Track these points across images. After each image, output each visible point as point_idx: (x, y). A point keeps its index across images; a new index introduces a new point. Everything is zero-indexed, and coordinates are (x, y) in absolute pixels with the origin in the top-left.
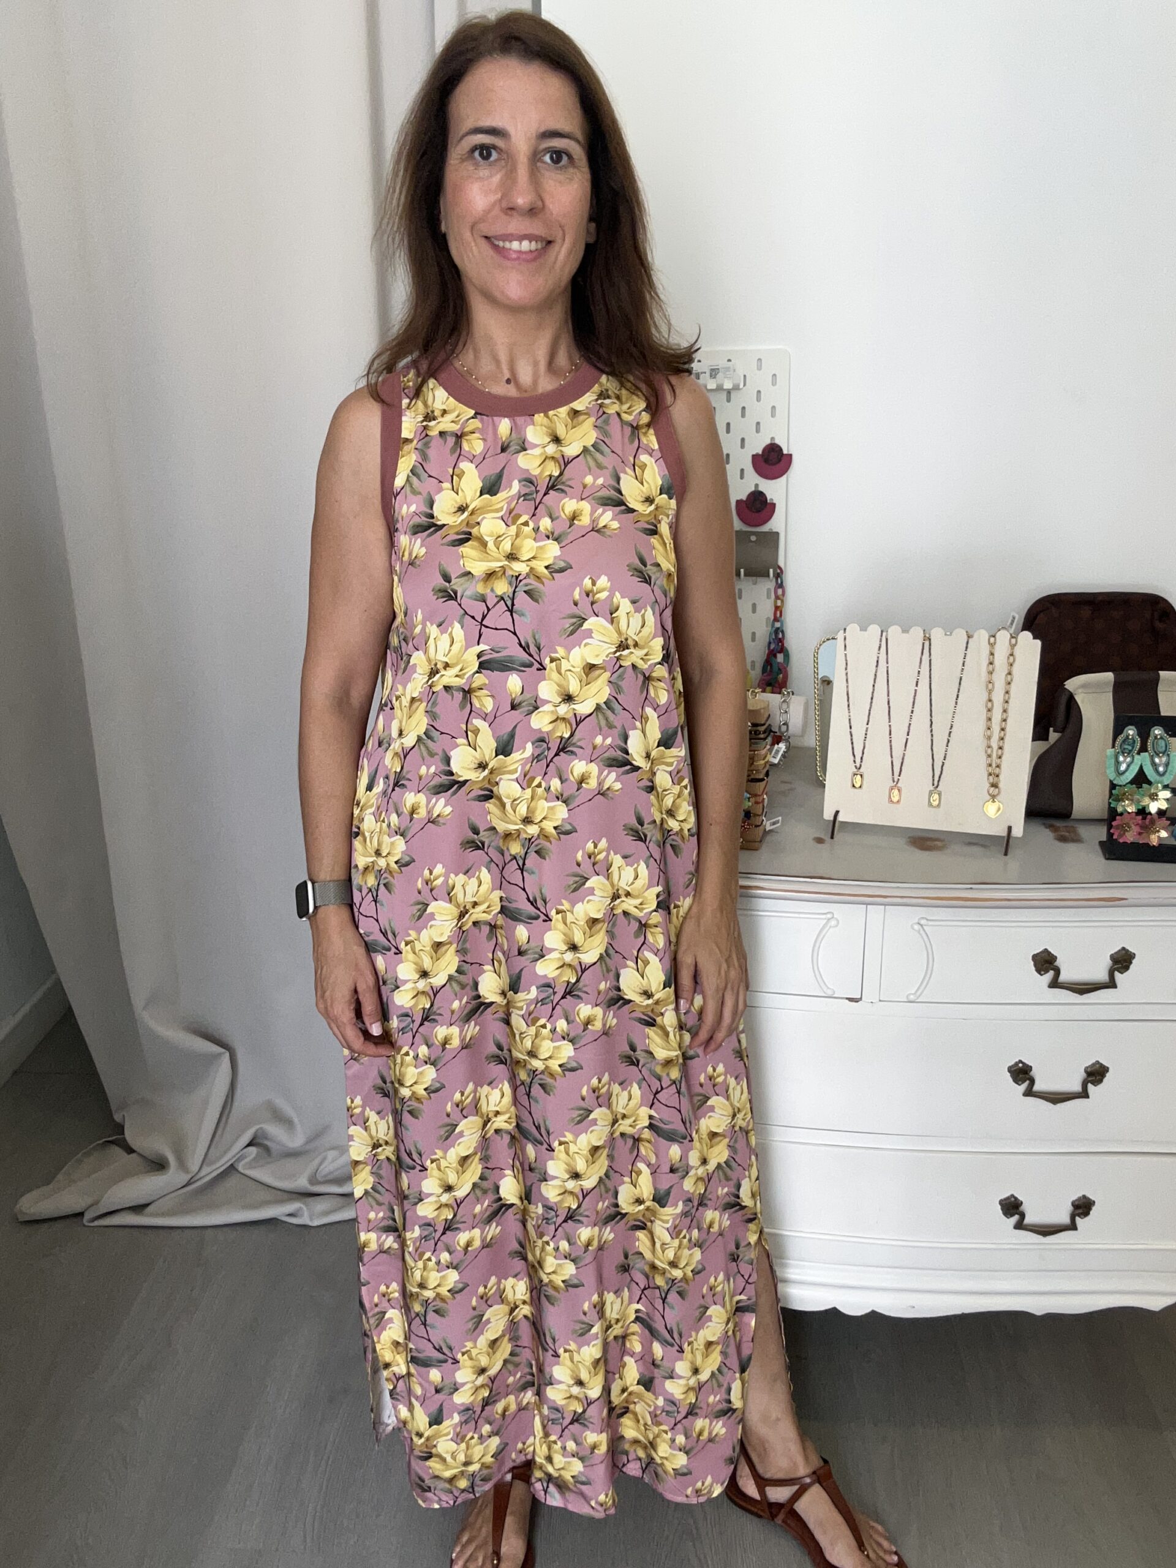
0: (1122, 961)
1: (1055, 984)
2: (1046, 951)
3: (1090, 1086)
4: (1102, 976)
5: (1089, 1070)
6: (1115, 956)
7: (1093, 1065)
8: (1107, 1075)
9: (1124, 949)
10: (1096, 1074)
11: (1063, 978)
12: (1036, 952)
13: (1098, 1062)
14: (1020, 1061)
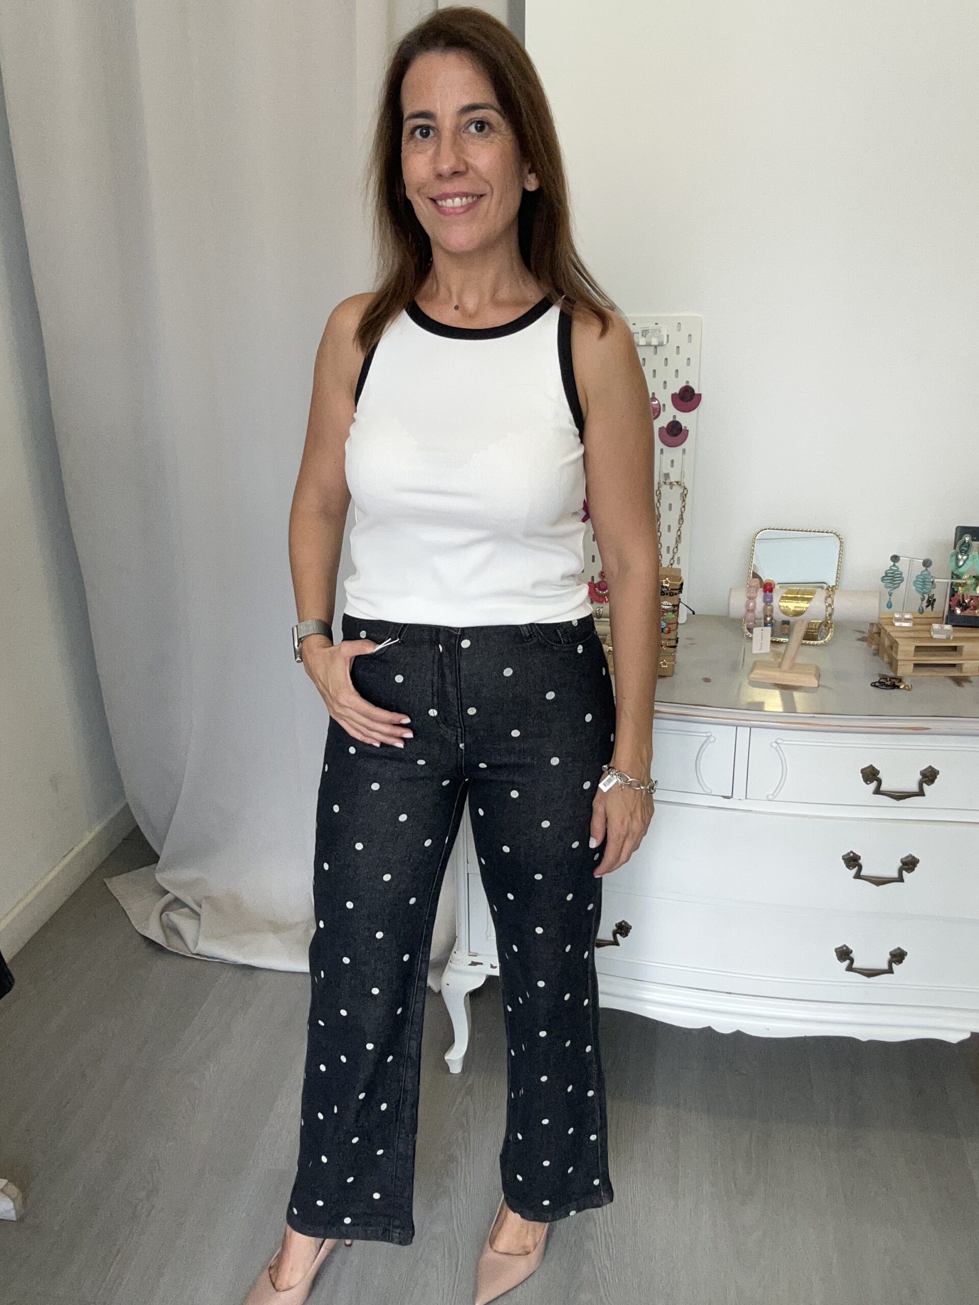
0: (929, 776)
1: (877, 791)
2: (871, 767)
3: (904, 873)
4: (915, 788)
5: (904, 860)
6: (924, 772)
7: (908, 857)
8: (918, 865)
9: (930, 767)
10: (910, 864)
11: (884, 787)
12: (863, 767)
13: (911, 856)
14: (851, 852)
